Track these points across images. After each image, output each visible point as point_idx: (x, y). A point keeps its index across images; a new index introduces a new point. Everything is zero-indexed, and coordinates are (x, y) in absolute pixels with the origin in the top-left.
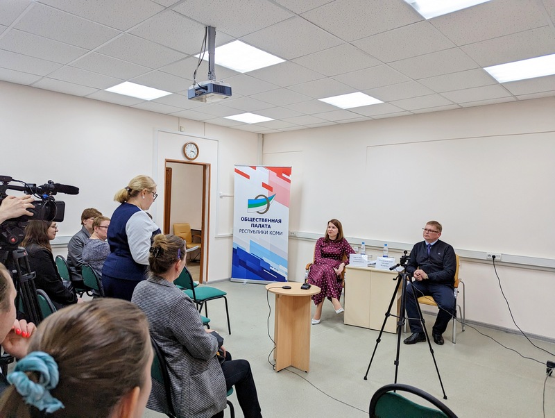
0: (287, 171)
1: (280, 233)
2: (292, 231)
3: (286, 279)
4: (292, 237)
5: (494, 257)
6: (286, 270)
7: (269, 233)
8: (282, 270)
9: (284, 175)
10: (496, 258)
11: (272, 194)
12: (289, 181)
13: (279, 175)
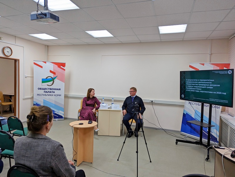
0: (64, 65)
1: (60, 95)
2: (66, 94)
3: (63, 117)
4: (66, 97)
5: (152, 101)
6: (63, 113)
7: (54, 95)
8: (61, 113)
9: (61, 67)
11: (55, 76)
12: (64, 70)
13: (59, 67)
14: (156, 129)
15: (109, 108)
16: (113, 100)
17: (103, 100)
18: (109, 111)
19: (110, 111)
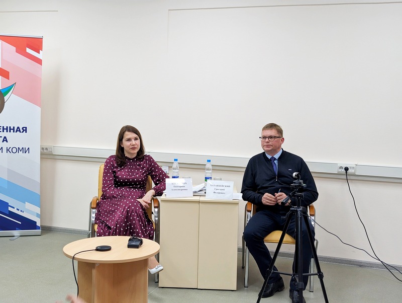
0: (36, 44)
1: (26, 150)
2: (47, 144)
3: (38, 224)
4: (47, 155)
5: (346, 169)
6: (37, 210)
7: (5, 150)
8: (30, 211)
9: (29, 50)
10: (350, 171)
11: (8, 83)
12: (39, 61)
13: (21, 51)
14: (361, 265)
15: (195, 193)
16: (209, 165)
17: (175, 165)
18: (197, 205)
19: (199, 202)
